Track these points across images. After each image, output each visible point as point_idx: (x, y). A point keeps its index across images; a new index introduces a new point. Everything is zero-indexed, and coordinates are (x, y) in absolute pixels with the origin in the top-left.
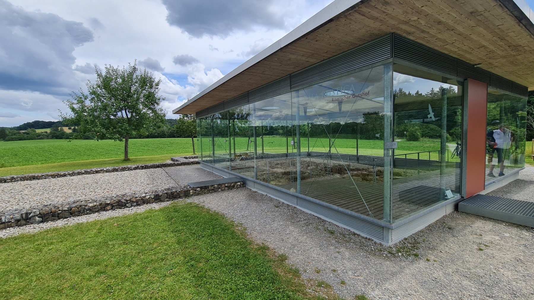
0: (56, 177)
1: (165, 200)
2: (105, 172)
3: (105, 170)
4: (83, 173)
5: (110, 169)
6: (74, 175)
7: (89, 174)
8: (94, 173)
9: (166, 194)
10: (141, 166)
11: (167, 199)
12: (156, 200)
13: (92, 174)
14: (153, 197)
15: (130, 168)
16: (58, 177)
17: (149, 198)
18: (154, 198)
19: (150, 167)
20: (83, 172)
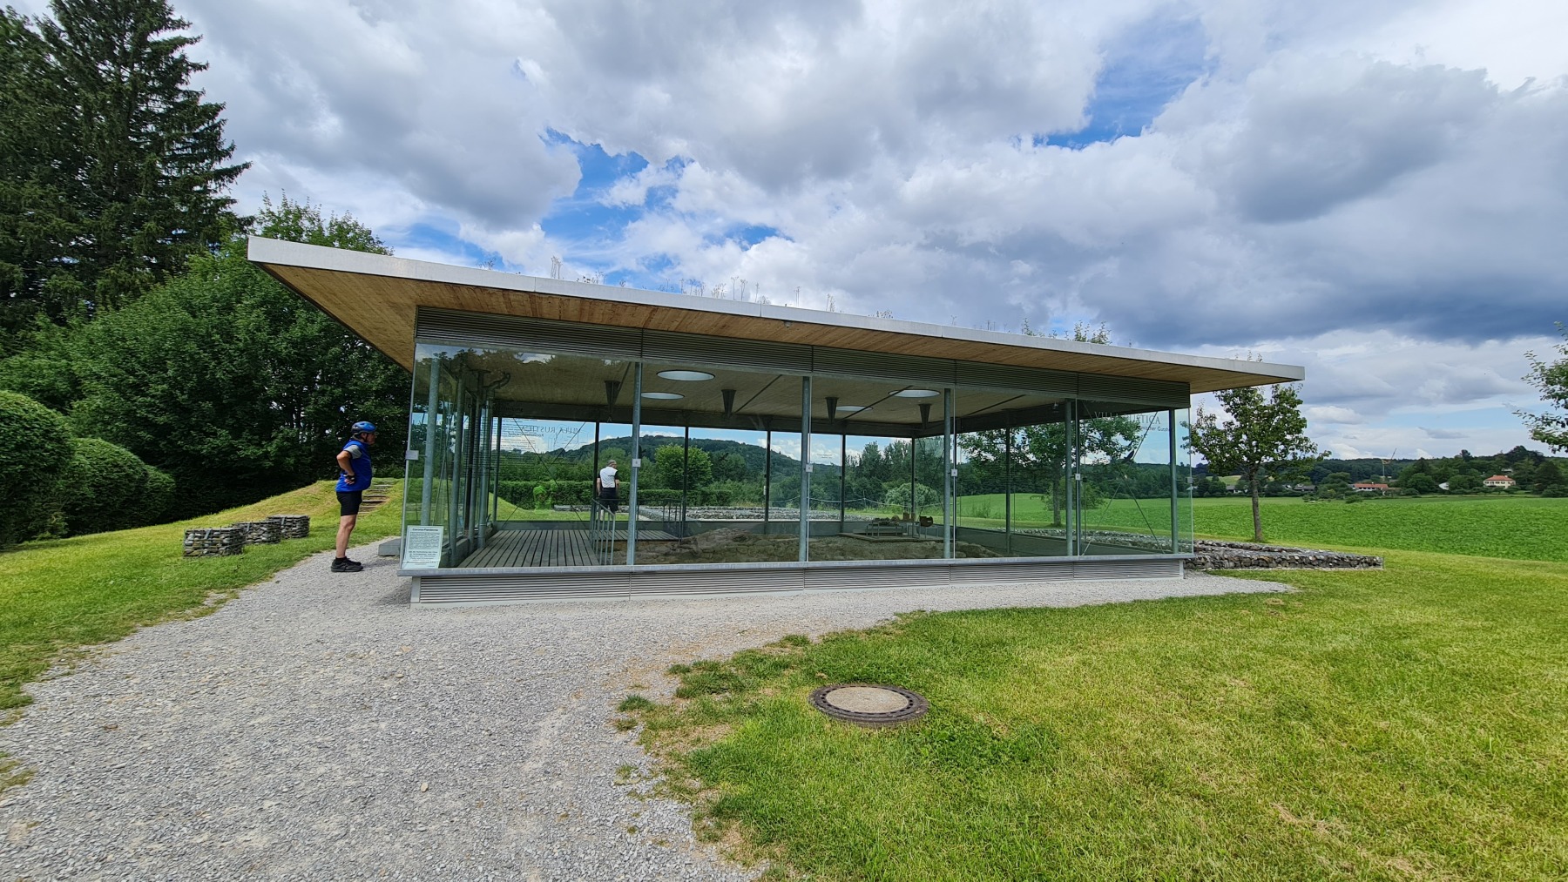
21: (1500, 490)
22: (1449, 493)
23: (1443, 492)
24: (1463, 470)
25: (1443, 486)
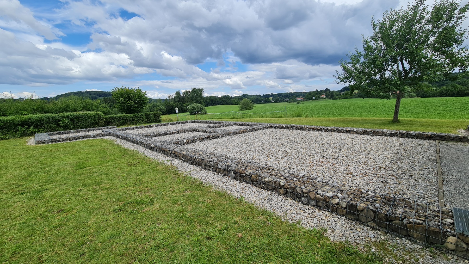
0: (315, 130)
1: (369, 224)
2: (354, 133)
3: (355, 130)
4: (335, 131)
5: (360, 130)
6: (328, 131)
7: (340, 132)
8: (344, 133)
9: (372, 213)
10: (400, 133)
11: (373, 224)
12: (348, 213)
13: (343, 133)
14: (344, 206)
15: (385, 134)
16: (316, 131)
17: (337, 204)
18: (346, 208)
19: (415, 136)
20: (335, 129)
21: (323, 98)
22: (315, 99)
23: (314, 99)
24: (317, 94)
25: (314, 98)
